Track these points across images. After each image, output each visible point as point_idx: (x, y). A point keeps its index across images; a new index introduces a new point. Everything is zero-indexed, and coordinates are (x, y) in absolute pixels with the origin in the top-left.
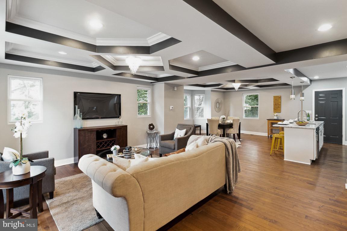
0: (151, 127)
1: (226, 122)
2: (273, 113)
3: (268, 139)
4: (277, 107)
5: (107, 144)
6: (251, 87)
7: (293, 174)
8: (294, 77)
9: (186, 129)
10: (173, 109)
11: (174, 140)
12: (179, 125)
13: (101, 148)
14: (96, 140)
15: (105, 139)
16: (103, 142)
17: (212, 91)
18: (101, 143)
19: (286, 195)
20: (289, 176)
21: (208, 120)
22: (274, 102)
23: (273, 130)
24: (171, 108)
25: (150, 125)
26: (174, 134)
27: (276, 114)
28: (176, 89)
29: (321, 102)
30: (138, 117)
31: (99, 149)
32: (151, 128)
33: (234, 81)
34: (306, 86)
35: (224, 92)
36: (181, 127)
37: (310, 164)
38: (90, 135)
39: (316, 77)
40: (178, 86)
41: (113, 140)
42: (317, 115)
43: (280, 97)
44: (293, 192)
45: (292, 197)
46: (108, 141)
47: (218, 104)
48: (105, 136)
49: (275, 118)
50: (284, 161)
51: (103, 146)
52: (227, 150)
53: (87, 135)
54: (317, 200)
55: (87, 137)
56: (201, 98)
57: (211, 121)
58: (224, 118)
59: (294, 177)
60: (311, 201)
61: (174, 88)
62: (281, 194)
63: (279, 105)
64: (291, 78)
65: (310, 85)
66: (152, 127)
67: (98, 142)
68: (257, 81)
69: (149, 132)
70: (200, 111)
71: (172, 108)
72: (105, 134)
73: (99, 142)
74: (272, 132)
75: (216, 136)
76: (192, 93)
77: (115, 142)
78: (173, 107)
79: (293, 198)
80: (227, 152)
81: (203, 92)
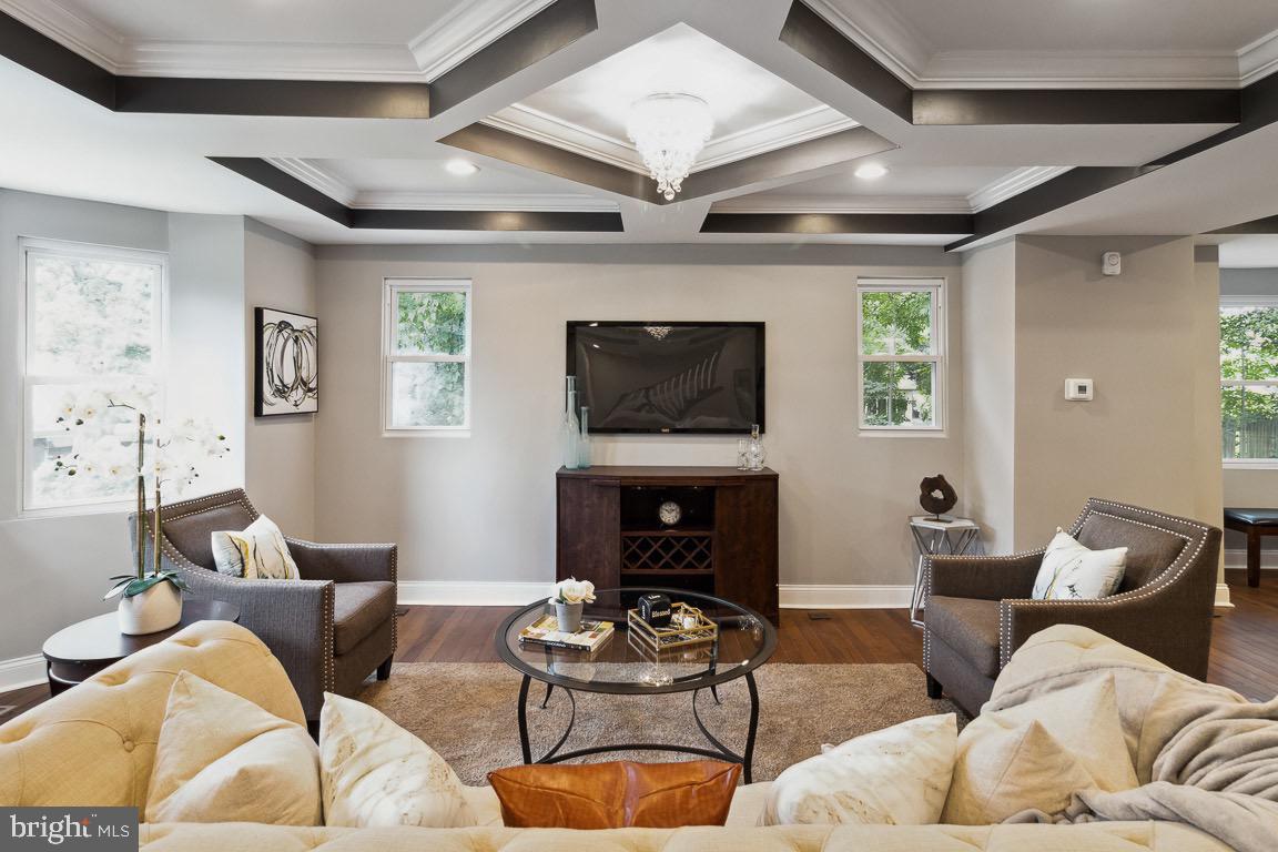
0: (938, 496)
5: (673, 552)
9: (1125, 550)
12: (1096, 507)
13: (644, 565)
14: (619, 528)
15: (667, 526)
16: (656, 539)
18: (645, 546)
24: (1072, 393)
25: (930, 484)
30: (863, 434)
31: (634, 570)
32: (936, 500)
36: (1104, 522)
38: (596, 501)
41: (701, 539)
46: (678, 539)
48: (669, 514)
51: (656, 558)
53: (586, 503)
55: (587, 510)
66: (938, 494)
67: (634, 539)
69: (920, 522)
71: (1082, 389)
72: (674, 506)
73: (639, 537)
77: (708, 547)
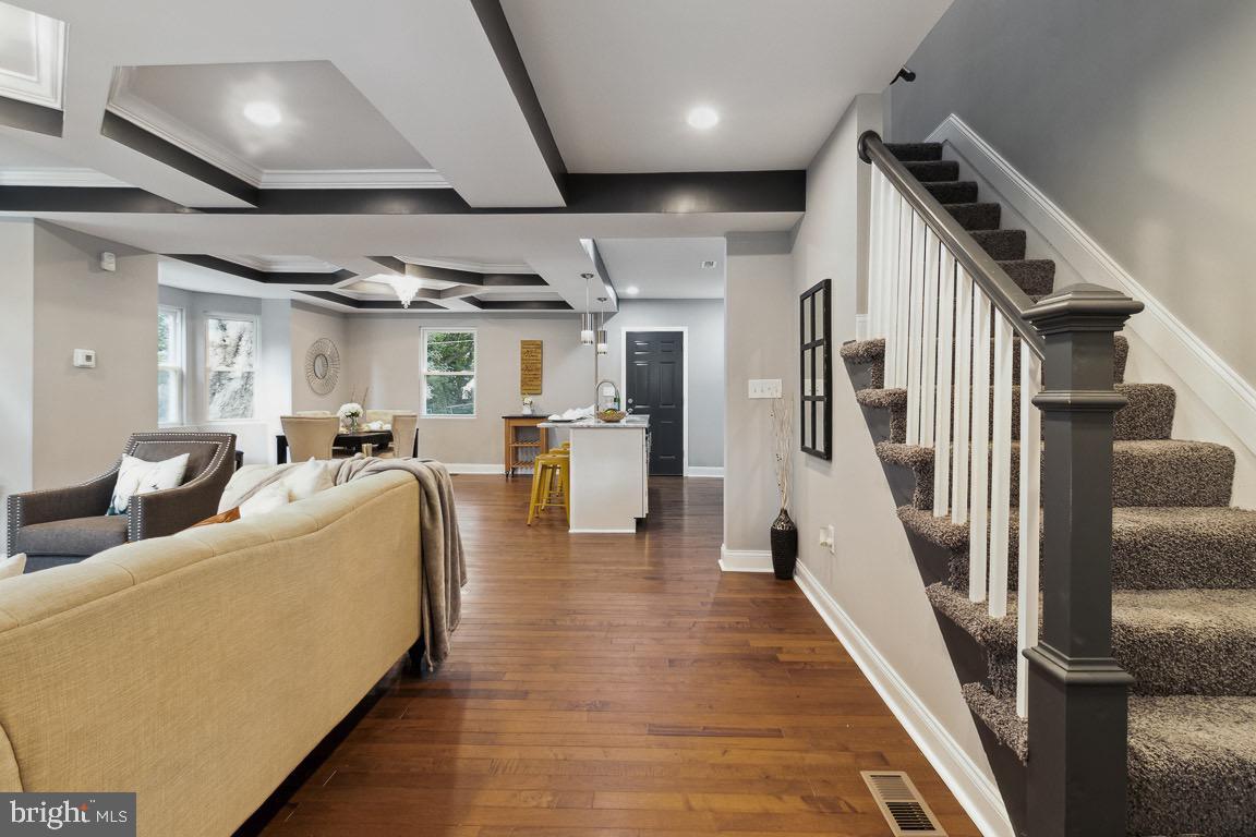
1: (366, 429)
2: (520, 396)
3: (507, 480)
4: (532, 378)
6: (454, 304)
7: (605, 563)
8: (592, 276)
9: (187, 455)
10: (92, 363)
11: (113, 514)
12: (137, 438)
17: (296, 304)
19: (605, 623)
20: (596, 571)
21: (285, 421)
22: (522, 359)
23: (520, 454)
24: (79, 360)
26: (109, 483)
27: (528, 399)
28: (109, 263)
29: (639, 364)
33: (400, 266)
34: (609, 315)
35: (346, 316)
36: (154, 446)
37: (634, 531)
39: (632, 291)
40: (124, 250)
42: (630, 401)
43: (539, 346)
44: (620, 611)
45: (622, 623)
47: (319, 362)
49: (527, 411)
50: (568, 535)
52: (425, 499)
54: (679, 614)
56: (231, 341)
57: (301, 423)
58: (354, 415)
59: (611, 571)
60: (668, 620)
61: (100, 258)
62: (592, 623)
63: (537, 369)
64: (584, 276)
65: (615, 313)
68: (478, 278)
70: (226, 399)
71: (88, 358)
74: (517, 460)
75: (367, 459)
76: (194, 305)
78: (91, 353)
79: (625, 625)
80: (426, 507)
81: (250, 306)
